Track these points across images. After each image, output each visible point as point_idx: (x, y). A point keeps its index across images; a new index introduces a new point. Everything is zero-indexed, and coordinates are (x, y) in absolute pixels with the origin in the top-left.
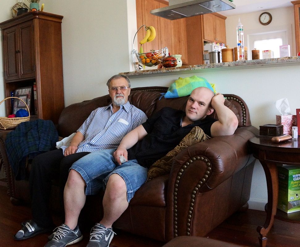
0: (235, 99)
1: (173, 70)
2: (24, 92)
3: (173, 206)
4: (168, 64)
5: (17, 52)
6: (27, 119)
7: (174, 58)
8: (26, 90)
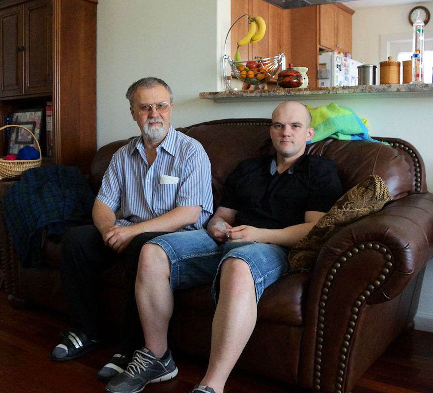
0: (403, 146)
1: (297, 93)
2: (28, 118)
3: (316, 325)
4: (290, 82)
5: (20, 50)
6: (38, 163)
7: (298, 72)
8: (31, 114)
